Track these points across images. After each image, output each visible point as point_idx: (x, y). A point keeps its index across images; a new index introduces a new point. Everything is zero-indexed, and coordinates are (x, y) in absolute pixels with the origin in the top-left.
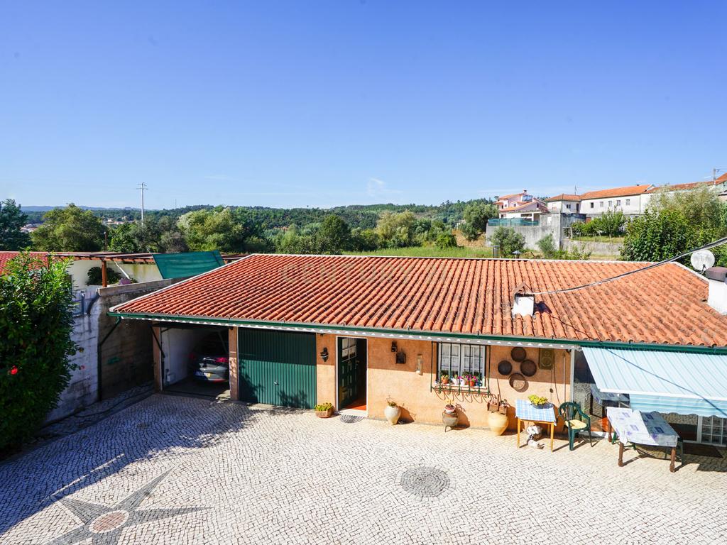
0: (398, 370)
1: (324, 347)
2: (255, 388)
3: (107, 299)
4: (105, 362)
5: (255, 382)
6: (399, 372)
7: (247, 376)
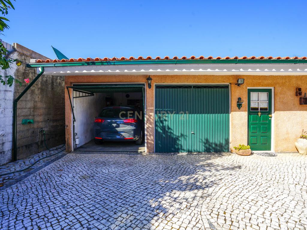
0: (300, 110)
1: (238, 97)
2: (177, 138)
3: (23, 57)
4: (19, 121)
5: (176, 133)
6: (302, 112)
7: (169, 128)
